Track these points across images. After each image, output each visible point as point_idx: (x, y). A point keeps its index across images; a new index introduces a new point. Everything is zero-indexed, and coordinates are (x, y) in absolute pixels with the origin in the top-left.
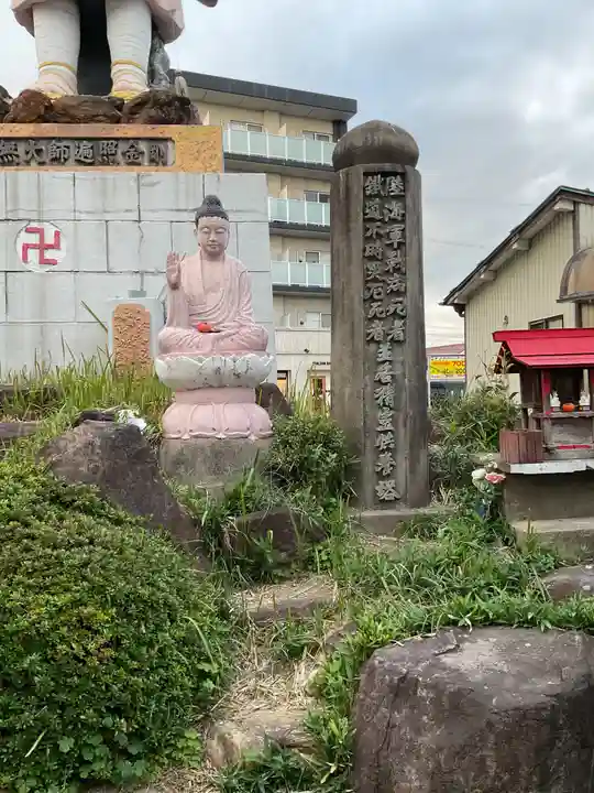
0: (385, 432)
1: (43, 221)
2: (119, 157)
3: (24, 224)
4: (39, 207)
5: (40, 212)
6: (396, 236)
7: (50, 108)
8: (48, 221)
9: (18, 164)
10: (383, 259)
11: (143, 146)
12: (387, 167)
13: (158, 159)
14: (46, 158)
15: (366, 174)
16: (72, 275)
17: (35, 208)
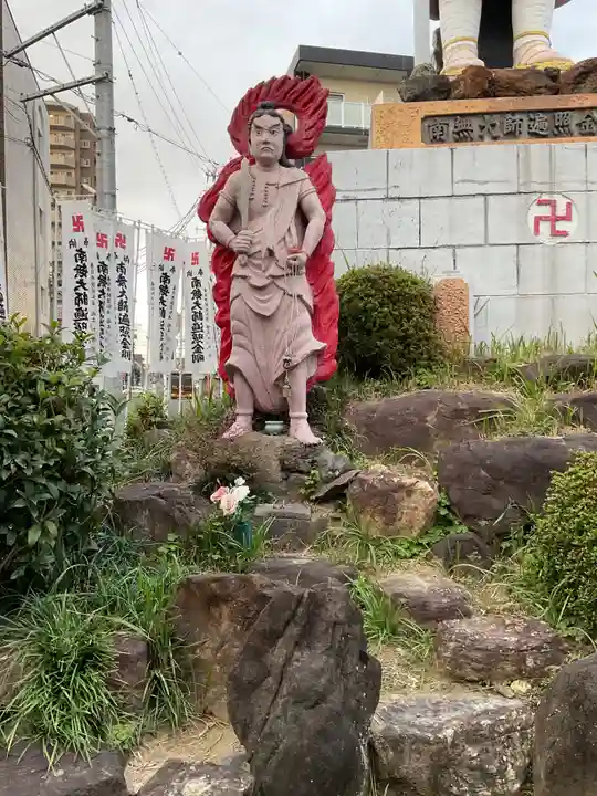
1: (555, 193)
3: (535, 197)
4: (551, 178)
5: (551, 183)
8: (559, 193)
9: (472, 140)
16: (583, 246)
17: (548, 180)
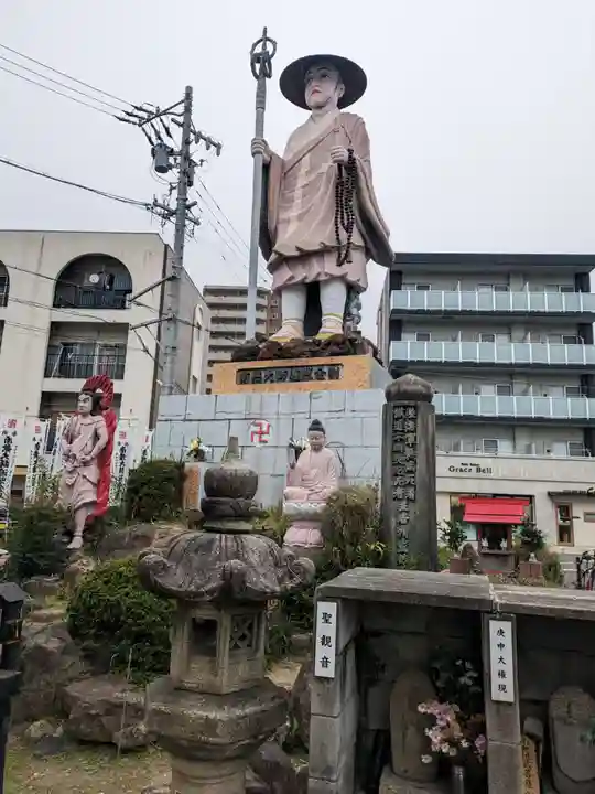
0: (403, 553)
1: (262, 419)
2: (313, 375)
3: (253, 421)
4: (261, 411)
5: (261, 414)
6: (411, 440)
7: (281, 349)
8: (264, 419)
10: (402, 453)
11: (326, 369)
12: (406, 402)
13: (334, 375)
14: (274, 378)
15: (395, 407)
16: (274, 448)
17: (259, 412)
